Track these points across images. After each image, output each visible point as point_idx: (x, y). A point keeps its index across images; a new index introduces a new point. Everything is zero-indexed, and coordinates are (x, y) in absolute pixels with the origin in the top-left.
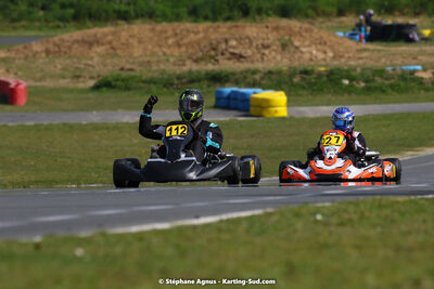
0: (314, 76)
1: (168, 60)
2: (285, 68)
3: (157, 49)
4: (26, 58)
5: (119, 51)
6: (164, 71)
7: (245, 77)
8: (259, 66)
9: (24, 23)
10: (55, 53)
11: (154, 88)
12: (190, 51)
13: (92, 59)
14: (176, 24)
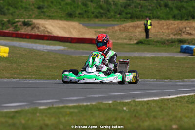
1: (164, 34)
3: (160, 30)
4: (113, 32)
6: (162, 38)
7: (192, 41)
9: (112, 19)
10: (123, 30)
11: (158, 44)
12: (172, 31)
13: (136, 33)
14: (167, 21)
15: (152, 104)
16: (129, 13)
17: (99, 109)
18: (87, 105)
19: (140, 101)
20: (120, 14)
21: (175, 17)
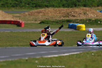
0: (92, 21)
1: (57, 17)
2: (85, 19)
3: (55, 14)
4: (24, 16)
5: (46, 15)
6: (56, 19)
7: (75, 21)
8: (79, 18)
9: (23, 8)
10: (31, 15)
11: (54, 23)
12: (63, 15)
13: (39, 16)
14: (59, 8)
15: (54, 59)
16: (35, 4)
20: (28, 4)
21: (64, 6)
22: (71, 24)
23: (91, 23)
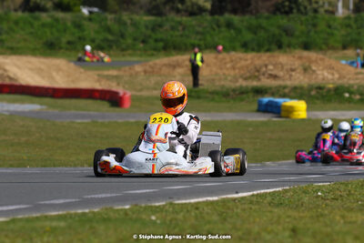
0: (325, 90)
1: (226, 79)
2: (306, 85)
3: (219, 71)
4: (131, 75)
6: (223, 86)
7: (279, 91)
8: (288, 83)
9: (130, 52)
10: (150, 72)
11: (216, 97)
12: (242, 72)
13: (175, 77)
14: (232, 53)
15: (205, 208)
16: (161, 40)
17: (106, 220)
18: (84, 214)
19: (182, 204)
20: (143, 42)
21: (245, 47)
22: (266, 99)
23: (323, 97)
